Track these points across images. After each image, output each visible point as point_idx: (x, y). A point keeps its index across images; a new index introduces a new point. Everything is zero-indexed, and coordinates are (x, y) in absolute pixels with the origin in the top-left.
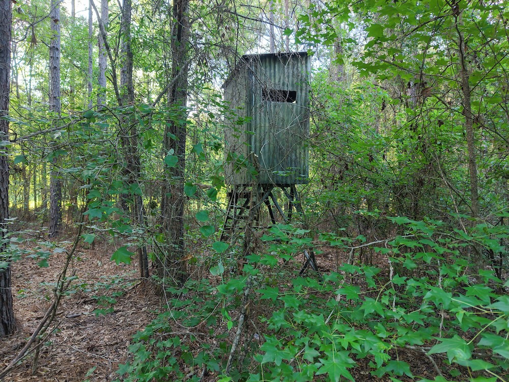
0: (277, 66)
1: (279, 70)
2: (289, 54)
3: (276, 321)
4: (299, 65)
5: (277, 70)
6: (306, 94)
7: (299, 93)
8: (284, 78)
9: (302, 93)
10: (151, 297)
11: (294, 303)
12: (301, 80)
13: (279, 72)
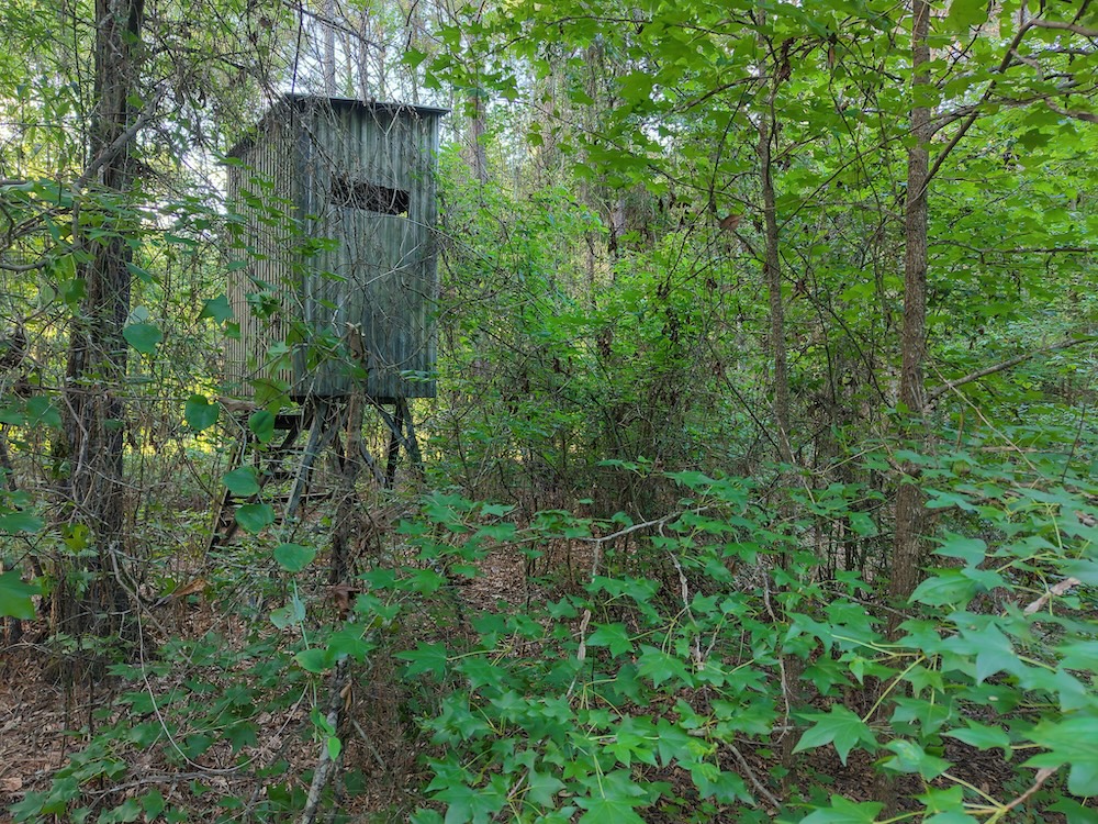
0: (364, 129)
1: (369, 139)
2: (394, 107)
3: (462, 724)
4: (415, 133)
5: (364, 139)
6: (429, 200)
7: (413, 198)
8: (382, 159)
9: (420, 197)
10: (31, 690)
11: (490, 675)
12: (419, 168)
13: (370, 145)
